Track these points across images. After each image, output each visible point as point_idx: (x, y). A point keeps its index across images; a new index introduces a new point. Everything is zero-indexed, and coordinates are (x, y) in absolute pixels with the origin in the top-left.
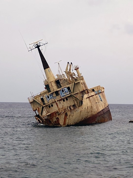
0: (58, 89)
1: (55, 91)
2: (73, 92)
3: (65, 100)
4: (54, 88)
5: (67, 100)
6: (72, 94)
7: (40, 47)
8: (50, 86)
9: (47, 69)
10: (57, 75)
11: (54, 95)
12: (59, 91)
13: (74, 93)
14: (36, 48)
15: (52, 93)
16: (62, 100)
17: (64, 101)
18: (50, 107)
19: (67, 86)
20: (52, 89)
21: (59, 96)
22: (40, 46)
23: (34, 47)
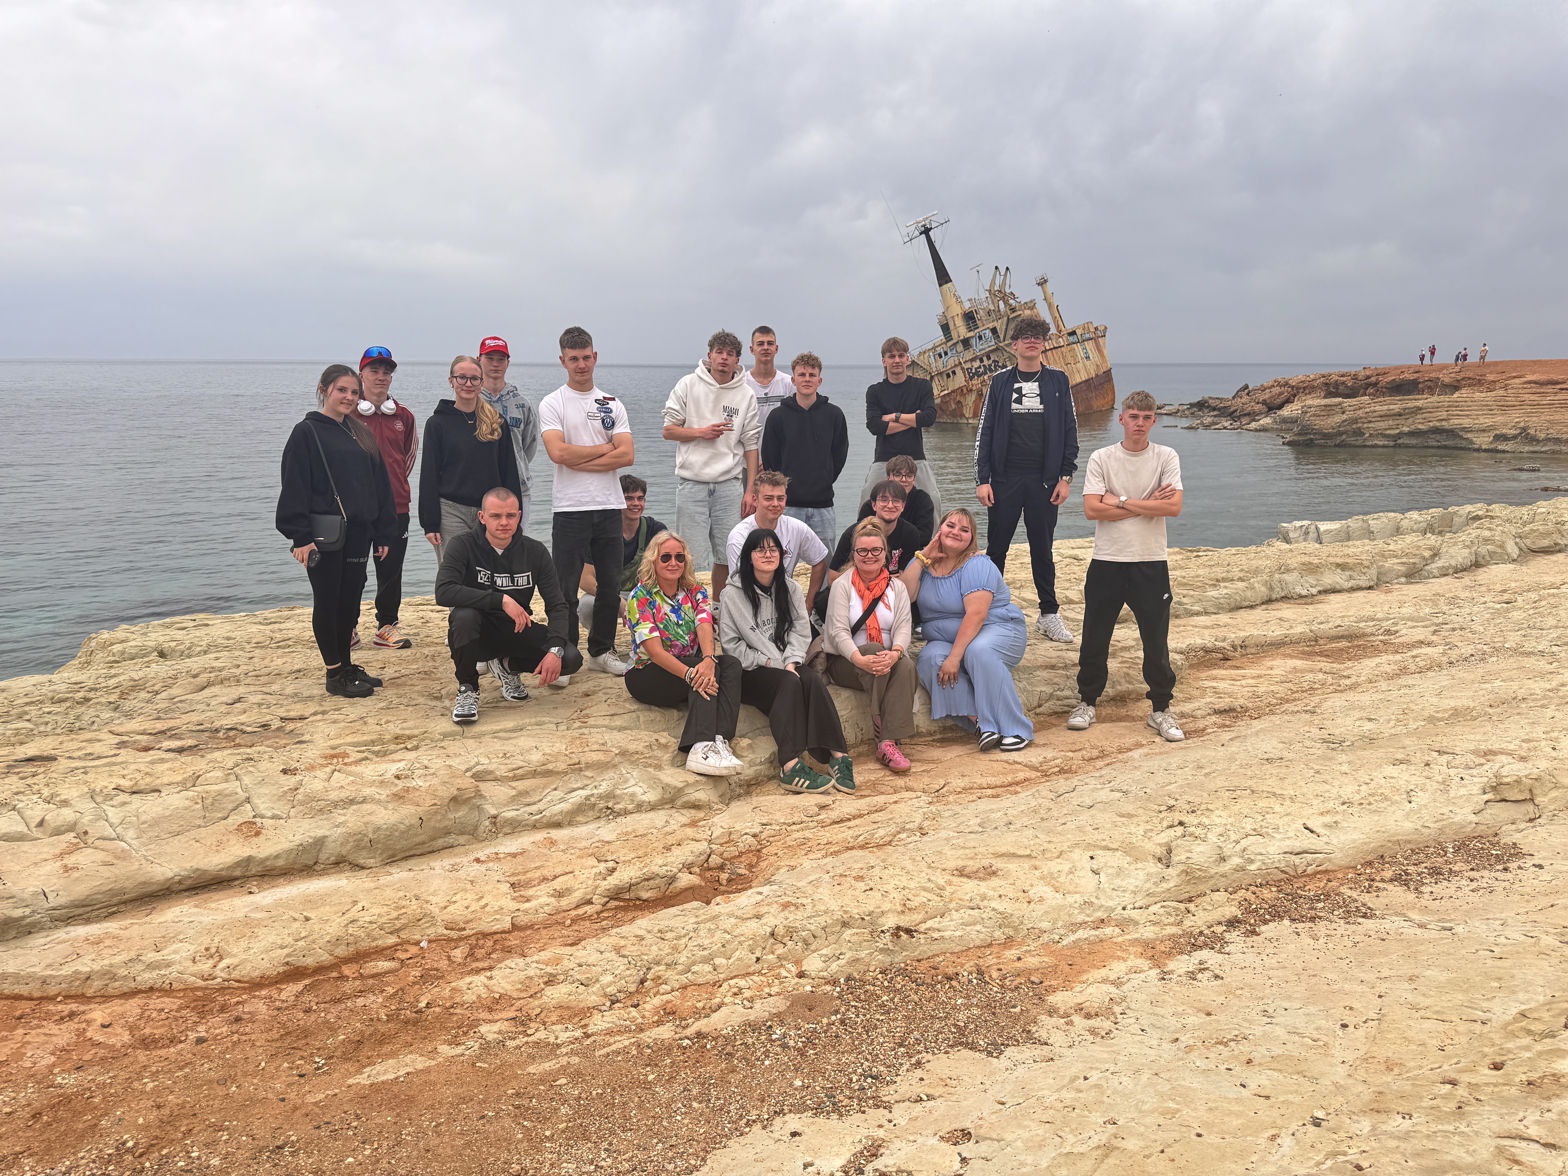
0: (970, 334)
1: (962, 338)
4: (961, 330)
5: (989, 358)
6: (1001, 344)
7: (931, 233)
8: (952, 327)
9: (945, 287)
11: (960, 347)
12: (972, 337)
14: (921, 234)
15: (955, 344)
16: (978, 361)
17: (982, 361)
18: (948, 376)
19: (991, 326)
20: (954, 334)
21: (971, 349)
22: (931, 229)
23: (917, 233)
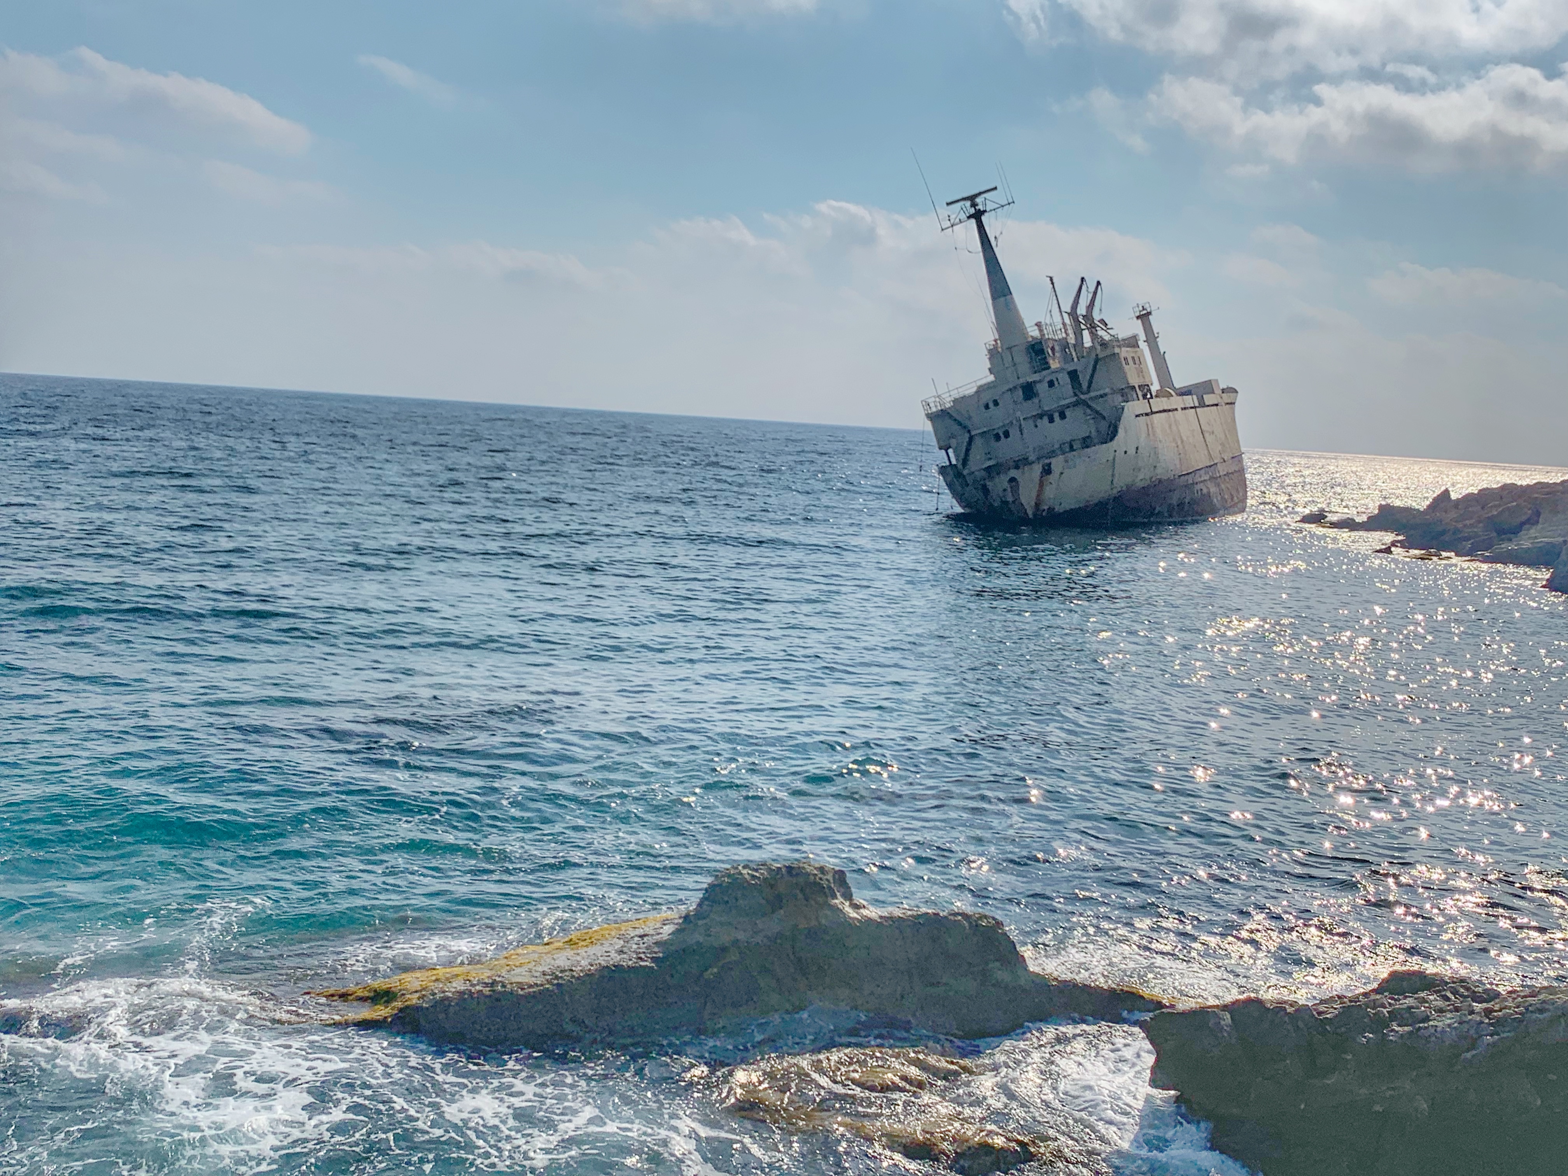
0: (1036, 377)
1: (1022, 381)
2: (1089, 391)
3: (1056, 416)
4: (1021, 370)
5: (1063, 416)
6: (1083, 397)
7: (983, 218)
9: (1002, 300)
10: (1038, 325)
11: (1019, 396)
12: (1040, 381)
13: (1092, 394)
14: (969, 217)
16: (1046, 419)
17: (1051, 420)
18: (997, 438)
20: (1010, 374)
21: (1036, 400)
22: (985, 211)
23: (964, 217)
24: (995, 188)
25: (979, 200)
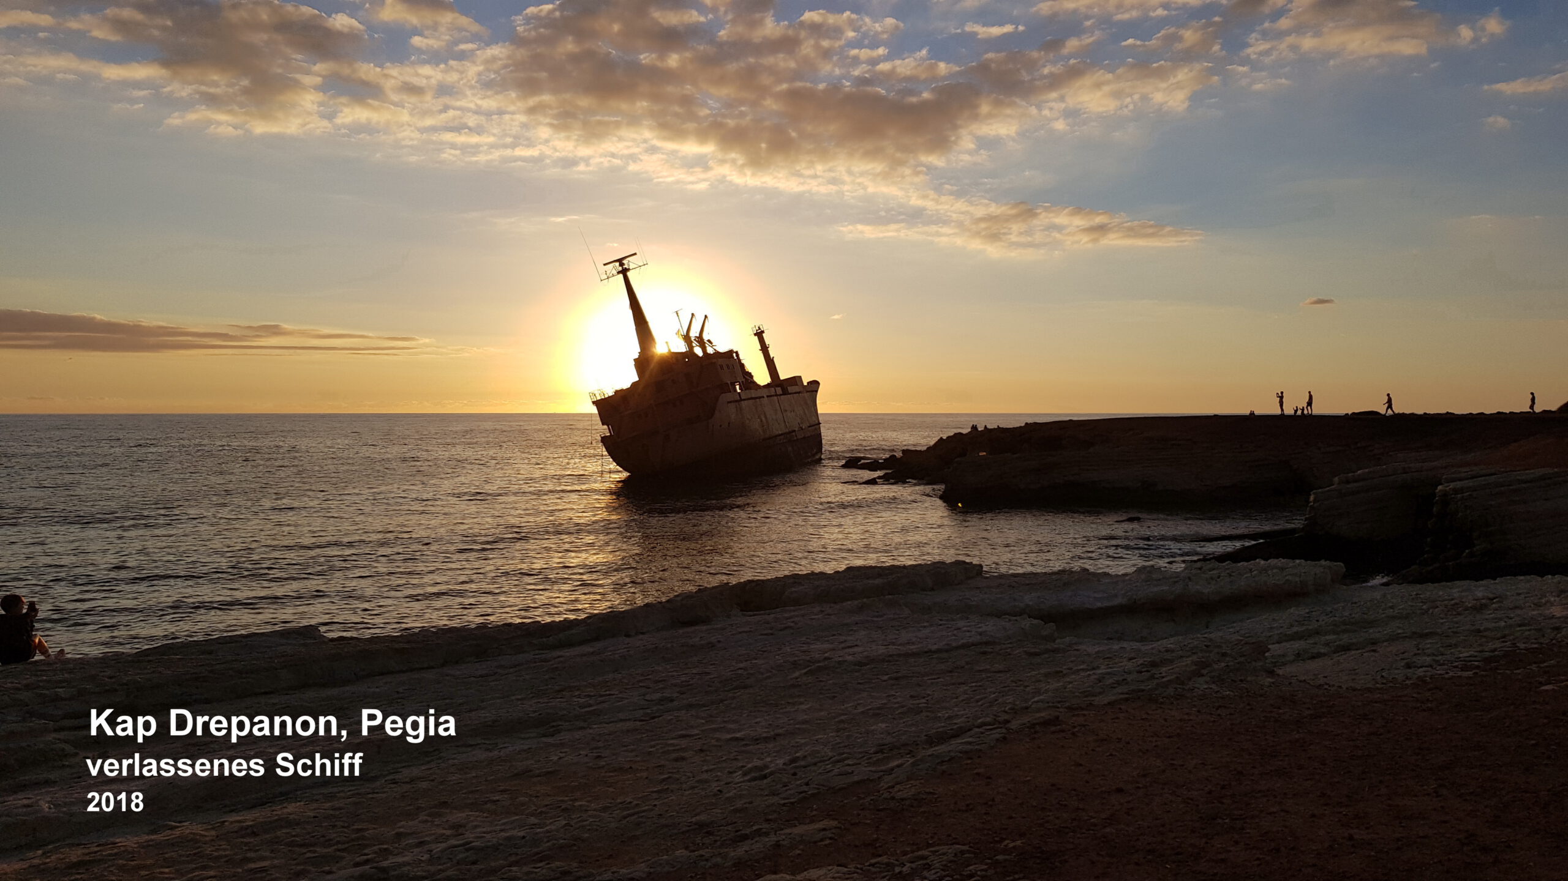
14: (619, 273)
22: (630, 269)
23: (614, 272)
24: (635, 254)
25: (625, 262)
